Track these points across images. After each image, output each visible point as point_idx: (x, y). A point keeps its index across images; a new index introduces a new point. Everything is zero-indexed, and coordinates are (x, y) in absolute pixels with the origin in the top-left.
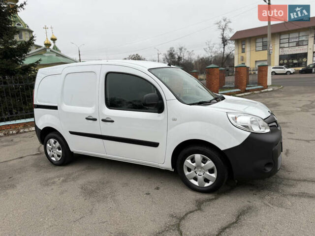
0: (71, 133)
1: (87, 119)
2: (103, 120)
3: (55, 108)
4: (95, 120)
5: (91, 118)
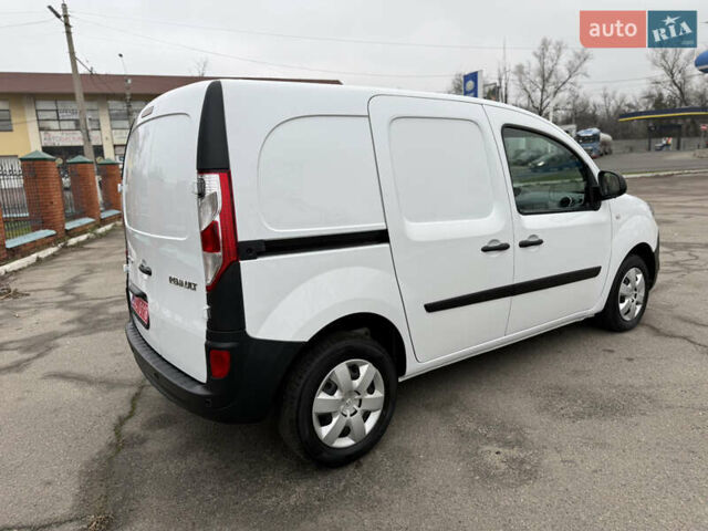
0: (431, 308)
1: (485, 250)
2: (523, 245)
3: (381, 237)
4: (504, 247)
5: (497, 244)
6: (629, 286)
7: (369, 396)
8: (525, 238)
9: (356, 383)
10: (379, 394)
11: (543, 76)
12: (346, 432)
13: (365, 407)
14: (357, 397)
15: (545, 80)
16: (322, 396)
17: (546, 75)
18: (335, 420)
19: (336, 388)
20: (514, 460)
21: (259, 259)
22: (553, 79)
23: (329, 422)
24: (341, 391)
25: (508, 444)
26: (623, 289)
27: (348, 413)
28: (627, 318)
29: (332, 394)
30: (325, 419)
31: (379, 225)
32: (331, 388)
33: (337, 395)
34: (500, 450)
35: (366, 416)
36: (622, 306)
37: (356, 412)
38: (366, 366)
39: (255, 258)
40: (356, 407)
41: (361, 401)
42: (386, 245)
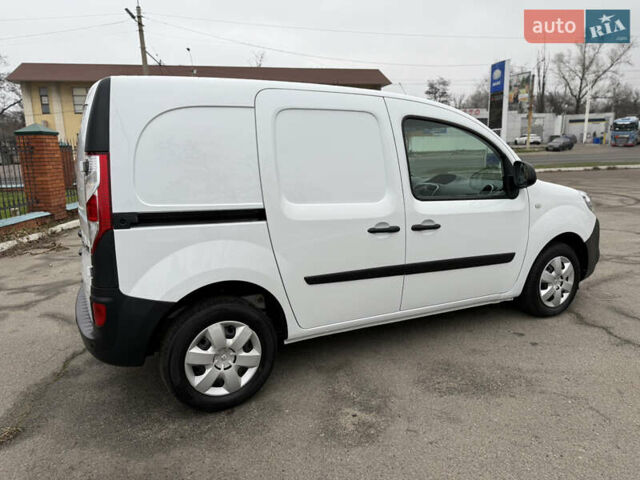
0: (311, 281)
1: (372, 231)
2: (416, 228)
3: (259, 215)
4: (395, 230)
5: (386, 227)
6: (553, 273)
7: (244, 354)
8: (419, 222)
9: (230, 342)
10: (256, 353)
11: (584, 65)
12: (219, 383)
13: (240, 363)
14: (232, 353)
15: (585, 69)
16: (195, 350)
17: (587, 63)
18: (207, 372)
19: (210, 345)
20: (364, 424)
21: (132, 229)
22: (593, 68)
23: (202, 373)
24: (215, 347)
25: (368, 409)
26: (545, 275)
27: (222, 367)
28: (550, 304)
29: (206, 349)
30: (199, 370)
31: (256, 205)
32: (204, 344)
33: (210, 351)
34: (358, 414)
35: (242, 371)
36: (543, 293)
37: (230, 367)
38: (242, 328)
39: (129, 228)
40: (231, 362)
41: (235, 357)
42: (264, 223)
